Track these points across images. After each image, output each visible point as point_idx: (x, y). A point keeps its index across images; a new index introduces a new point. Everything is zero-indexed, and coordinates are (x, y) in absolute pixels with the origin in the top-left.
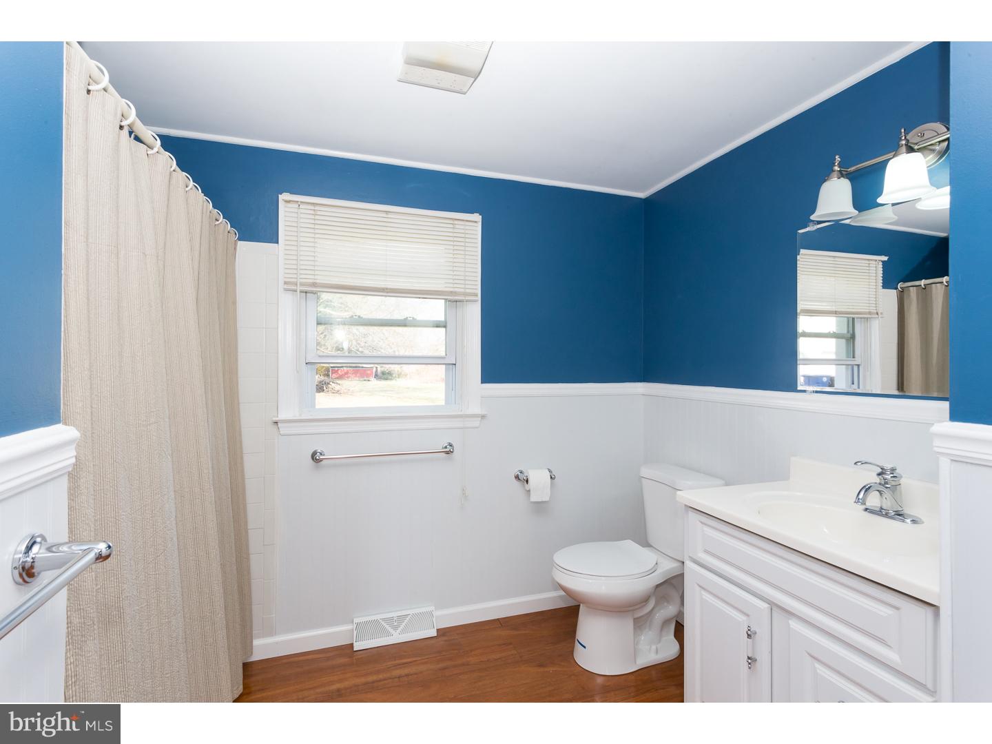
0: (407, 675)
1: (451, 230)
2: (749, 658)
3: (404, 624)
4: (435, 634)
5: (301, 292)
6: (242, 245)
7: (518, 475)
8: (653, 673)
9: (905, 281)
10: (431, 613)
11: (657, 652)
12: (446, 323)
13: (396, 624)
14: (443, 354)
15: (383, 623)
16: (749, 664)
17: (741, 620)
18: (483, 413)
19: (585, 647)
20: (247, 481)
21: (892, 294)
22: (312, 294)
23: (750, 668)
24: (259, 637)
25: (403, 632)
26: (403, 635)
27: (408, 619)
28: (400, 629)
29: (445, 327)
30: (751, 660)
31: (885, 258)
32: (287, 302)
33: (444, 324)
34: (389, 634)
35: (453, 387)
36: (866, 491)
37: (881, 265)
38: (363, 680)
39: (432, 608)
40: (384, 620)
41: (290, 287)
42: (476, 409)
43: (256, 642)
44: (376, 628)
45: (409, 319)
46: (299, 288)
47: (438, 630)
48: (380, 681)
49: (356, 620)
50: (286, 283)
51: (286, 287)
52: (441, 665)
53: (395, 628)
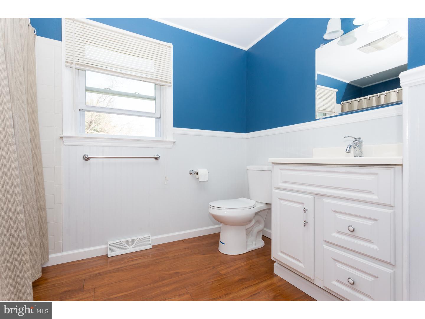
0: (137, 264)
1: (158, 49)
2: (305, 221)
3: (135, 243)
4: (151, 247)
5: (76, 69)
6: (38, 38)
7: (191, 172)
8: (254, 253)
9: (343, 101)
10: (149, 238)
11: (255, 245)
12: (155, 97)
13: (130, 243)
14: (154, 112)
15: (124, 243)
16: (305, 224)
17: (300, 207)
18: (174, 141)
19: (224, 244)
20: (44, 169)
21: (339, 106)
22: (82, 71)
23: (305, 226)
24: (52, 253)
25: (134, 247)
26: (134, 249)
27: (137, 241)
28: (133, 246)
29: (155, 99)
30: (305, 222)
31: (337, 90)
32: (68, 75)
33: (155, 98)
34: (127, 248)
35: (159, 129)
36: (350, 147)
37: (335, 93)
38: (113, 268)
39: (149, 235)
40: (124, 242)
41: (69, 64)
42: (170, 138)
43: (50, 256)
44: (120, 245)
45: (136, 93)
46: (74, 66)
47: (152, 246)
48: (122, 267)
49: (109, 243)
50: (66, 62)
51: (66, 64)
52: (154, 259)
53: (130, 245)
